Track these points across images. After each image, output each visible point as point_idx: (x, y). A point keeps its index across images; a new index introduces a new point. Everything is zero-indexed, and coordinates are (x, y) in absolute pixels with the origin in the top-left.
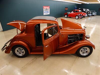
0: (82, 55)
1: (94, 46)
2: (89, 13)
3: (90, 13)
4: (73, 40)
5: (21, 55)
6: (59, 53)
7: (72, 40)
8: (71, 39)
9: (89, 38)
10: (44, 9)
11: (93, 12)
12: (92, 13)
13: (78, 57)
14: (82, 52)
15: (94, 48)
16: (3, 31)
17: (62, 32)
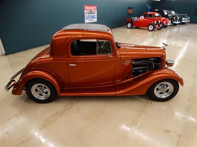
0: (159, 97)
1: (181, 81)
2: (174, 18)
3: (176, 18)
4: (143, 69)
5: (42, 98)
6: (115, 93)
7: (140, 69)
8: (137, 68)
9: (172, 66)
10: (85, 11)
11: (184, 17)
12: (181, 20)
13: (150, 101)
14: (159, 91)
15: (182, 84)
16: (6, 55)
17: (121, 54)
